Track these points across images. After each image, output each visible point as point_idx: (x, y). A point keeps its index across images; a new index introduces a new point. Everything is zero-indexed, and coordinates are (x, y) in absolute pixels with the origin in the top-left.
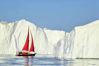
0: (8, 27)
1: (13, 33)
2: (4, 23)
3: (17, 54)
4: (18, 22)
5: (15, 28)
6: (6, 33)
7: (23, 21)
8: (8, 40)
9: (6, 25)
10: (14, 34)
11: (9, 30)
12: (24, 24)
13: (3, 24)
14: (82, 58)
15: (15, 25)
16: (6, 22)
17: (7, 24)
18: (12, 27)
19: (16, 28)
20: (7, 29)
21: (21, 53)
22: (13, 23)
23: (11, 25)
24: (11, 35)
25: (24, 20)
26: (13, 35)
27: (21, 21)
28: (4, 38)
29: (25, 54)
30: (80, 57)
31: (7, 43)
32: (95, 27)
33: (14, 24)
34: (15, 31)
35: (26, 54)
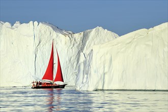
0: (74, 40)
1: (82, 49)
2: (67, 34)
3: (34, 85)
4: (90, 32)
5: (86, 42)
6: (71, 50)
7: (99, 30)
8: (74, 62)
9: (70, 37)
10: (84, 52)
11: (76, 45)
12: (100, 35)
13: (65, 35)
14: (103, 90)
15: (85, 37)
16: (71, 32)
17: (72, 36)
18: (79, 40)
19: (88, 42)
20: (72, 43)
21: (41, 84)
22: (82, 33)
23: (78, 36)
24: (79, 53)
25: (100, 28)
26: (82, 54)
27: (95, 29)
28: (67, 59)
29: (47, 85)
30: (100, 88)
31: (73, 68)
32: (120, 44)
33: (84, 35)
34: (85, 47)
35: (49, 85)
